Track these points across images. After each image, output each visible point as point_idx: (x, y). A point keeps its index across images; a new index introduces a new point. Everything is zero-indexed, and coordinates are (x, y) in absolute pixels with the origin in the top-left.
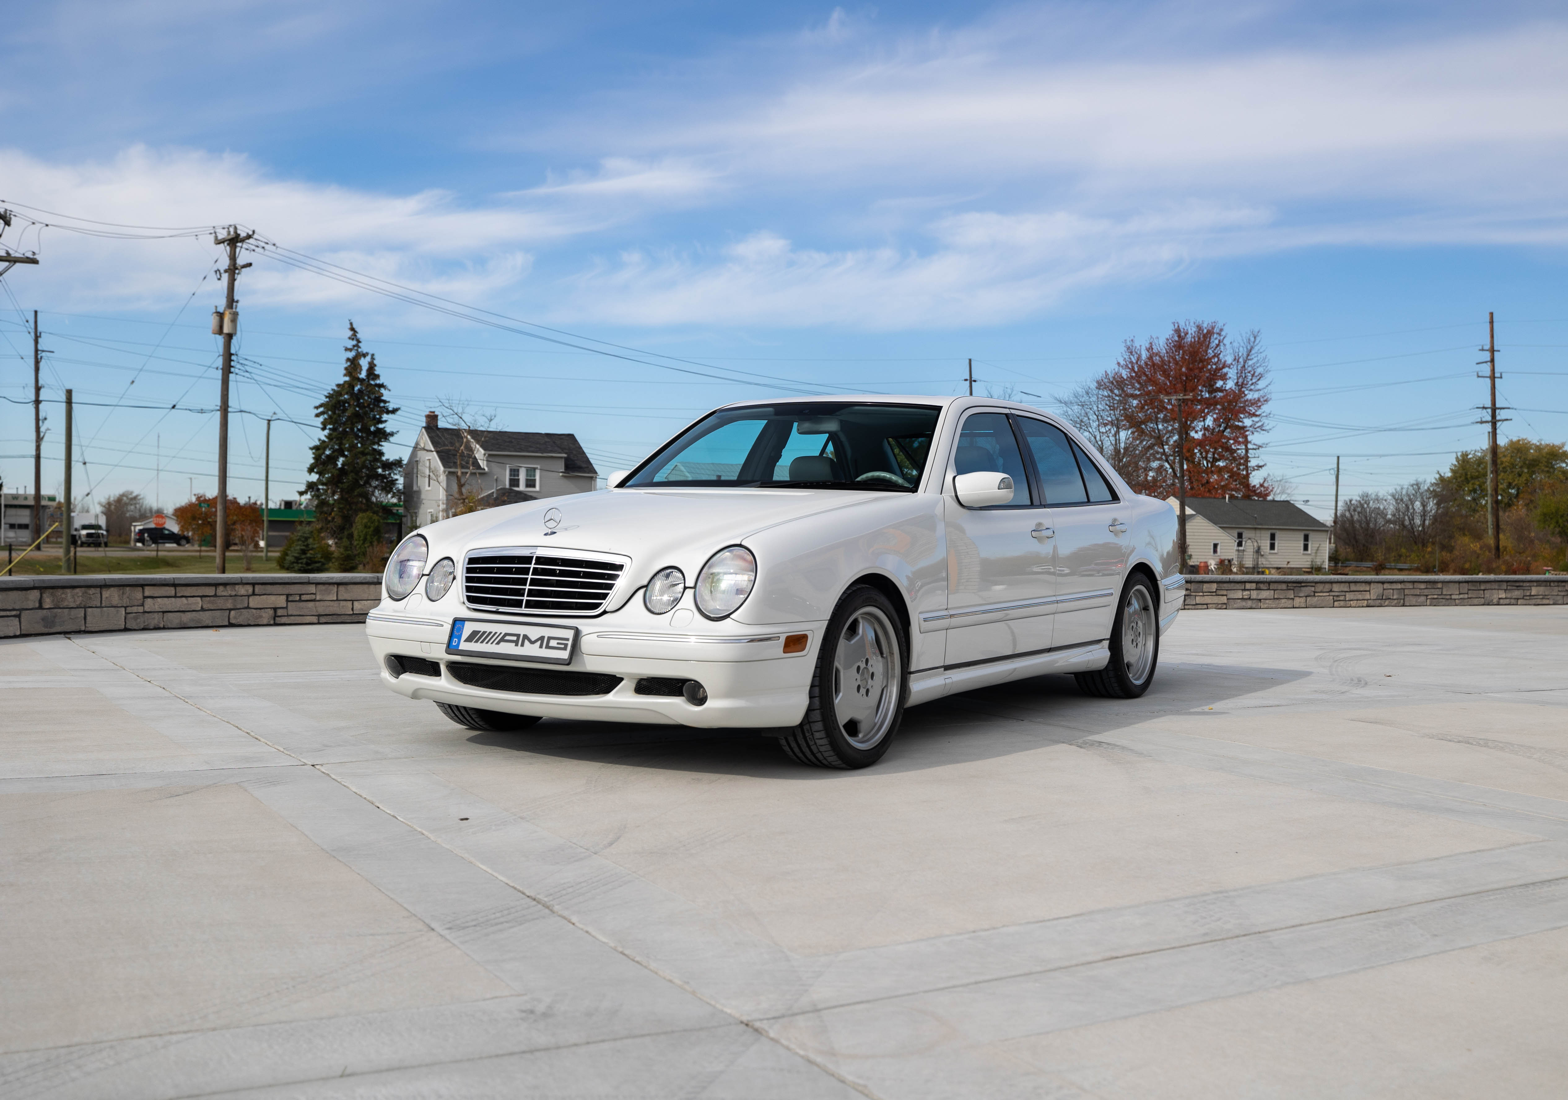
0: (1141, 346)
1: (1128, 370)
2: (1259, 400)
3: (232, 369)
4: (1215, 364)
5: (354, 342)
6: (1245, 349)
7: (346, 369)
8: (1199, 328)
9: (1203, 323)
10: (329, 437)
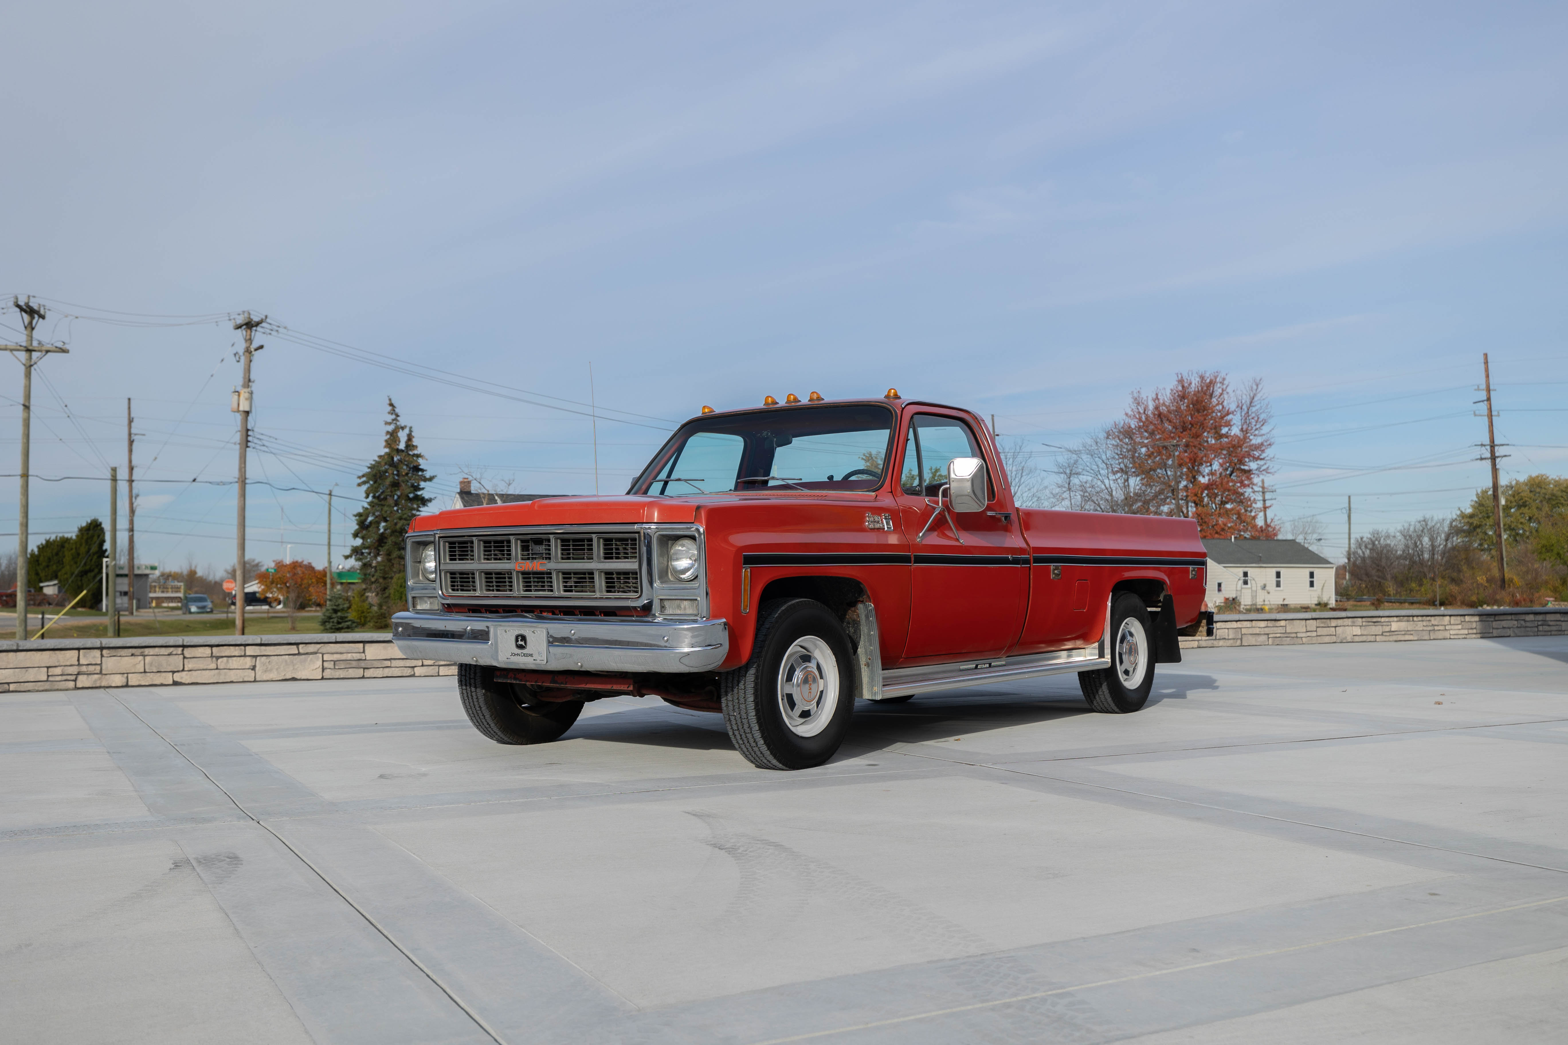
0: (1147, 397)
1: (1136, 420)
2: (1262, 444)
3: (249, 444)
4: (1220, 412)
5: (394, 417)
6: (1248, 397)
7: (386, 441)
8: (1202, 378)
9: (1205, 373)
10: (370, 504)
